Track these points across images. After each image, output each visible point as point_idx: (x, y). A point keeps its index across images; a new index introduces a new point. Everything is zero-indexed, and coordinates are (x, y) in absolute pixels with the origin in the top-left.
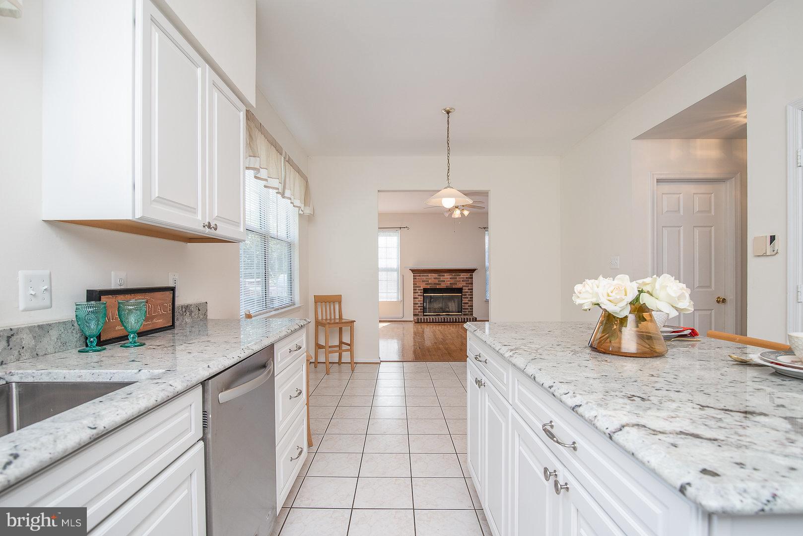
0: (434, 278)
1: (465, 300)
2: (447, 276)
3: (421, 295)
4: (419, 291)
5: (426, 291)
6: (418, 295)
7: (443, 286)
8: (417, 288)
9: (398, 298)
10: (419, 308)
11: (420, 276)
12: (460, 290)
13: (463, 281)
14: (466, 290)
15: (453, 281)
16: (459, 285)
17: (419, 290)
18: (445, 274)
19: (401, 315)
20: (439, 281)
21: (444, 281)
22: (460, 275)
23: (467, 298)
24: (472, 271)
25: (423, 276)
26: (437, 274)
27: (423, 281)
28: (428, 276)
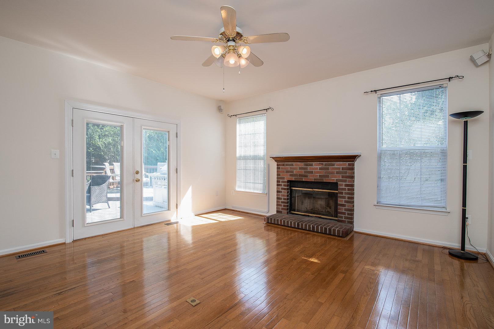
0: (300, 168)
1: (341, 201)
2: (316, 166)
3: (284, 189)
4: (283, 184)
5: (291, 183)
6: (282, 189)
7: (311, 178)
8: (281, 180)
9: (264, 190)
10: (283, 204)
11: (284, 165)
12: (334, 185)
13: (337, 173)
14: (342, 185)
15: (323, 173)
16: (333, 179)
17: (283, 182)
18: (314, 163)
19: (266, 210)
20: (305, 172)
21: (312, 172)
22: (333, 165)
23: (344, 197)
24: (352, 158)
25: (287, 165)
26: (303, 163)
27: (287, 172)
28: (292, 165)
